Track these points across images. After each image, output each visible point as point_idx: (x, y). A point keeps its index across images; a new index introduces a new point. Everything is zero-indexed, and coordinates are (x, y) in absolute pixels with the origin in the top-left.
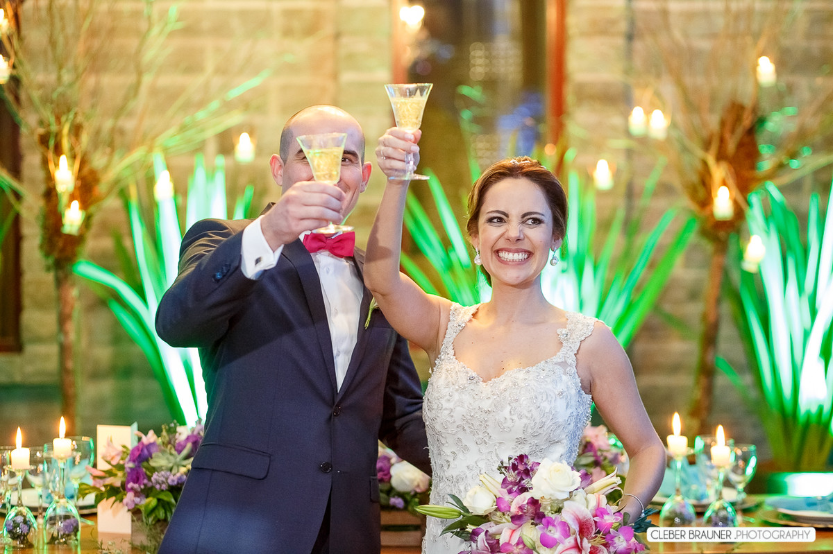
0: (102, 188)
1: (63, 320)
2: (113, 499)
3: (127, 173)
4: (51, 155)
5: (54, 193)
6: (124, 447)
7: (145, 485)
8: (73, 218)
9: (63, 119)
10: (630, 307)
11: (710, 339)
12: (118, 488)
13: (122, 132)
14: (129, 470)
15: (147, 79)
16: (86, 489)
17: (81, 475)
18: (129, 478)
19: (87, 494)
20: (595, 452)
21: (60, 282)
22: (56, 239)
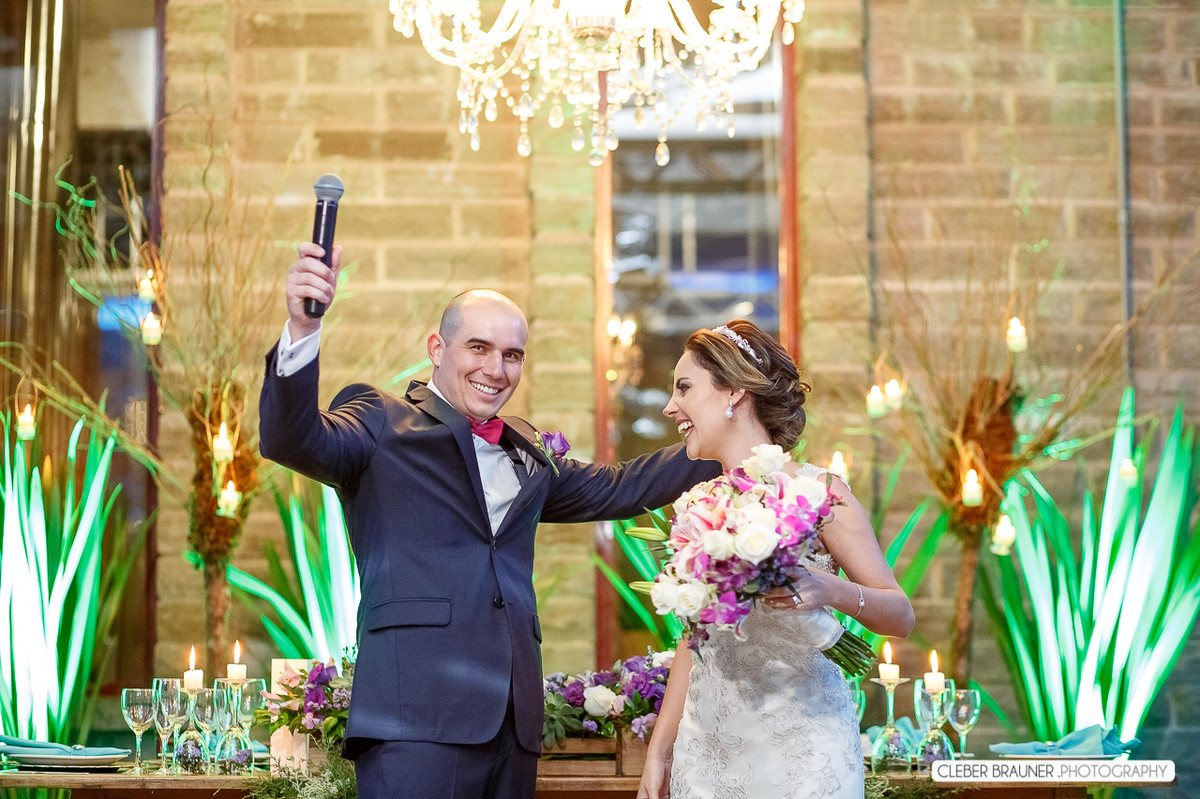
4: (207, 424)
6: (302, 669)
7: (325, 705)
8: (229, 500)
12: (296, 712)
14: (307, 692)
18: (309, 699)
21: (210, 580)
22: (207, 529)
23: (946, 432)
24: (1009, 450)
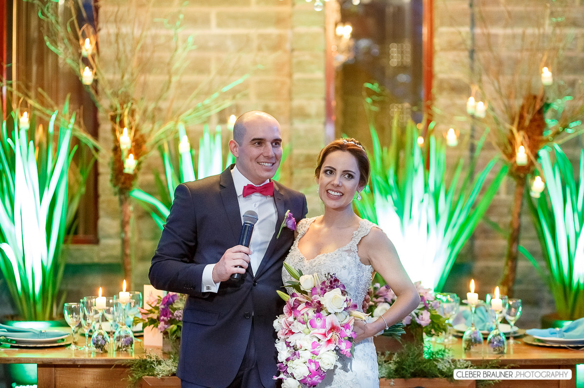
0: (147, 146)
1: (124, 224)
2: (153, 326)
3: (163, 136)
4: (117, 127)
5: (119, 149)
6: (159, 297)
7: (170, 318)
8: (130, 164)
9: (125, 106)
10: (468, 219)
11: (515, 238)
12: (156, 320)
13: (159, 110)
14: (161, 310)
15: (175, 79)
16: (137, 320)
17: (134, 312)
18: (162, 314)
19: (138, 323)
20: (425, 302)
21: (122, 202)
22: (120, 176)
23: (508, 126)
24: (541, 134)
